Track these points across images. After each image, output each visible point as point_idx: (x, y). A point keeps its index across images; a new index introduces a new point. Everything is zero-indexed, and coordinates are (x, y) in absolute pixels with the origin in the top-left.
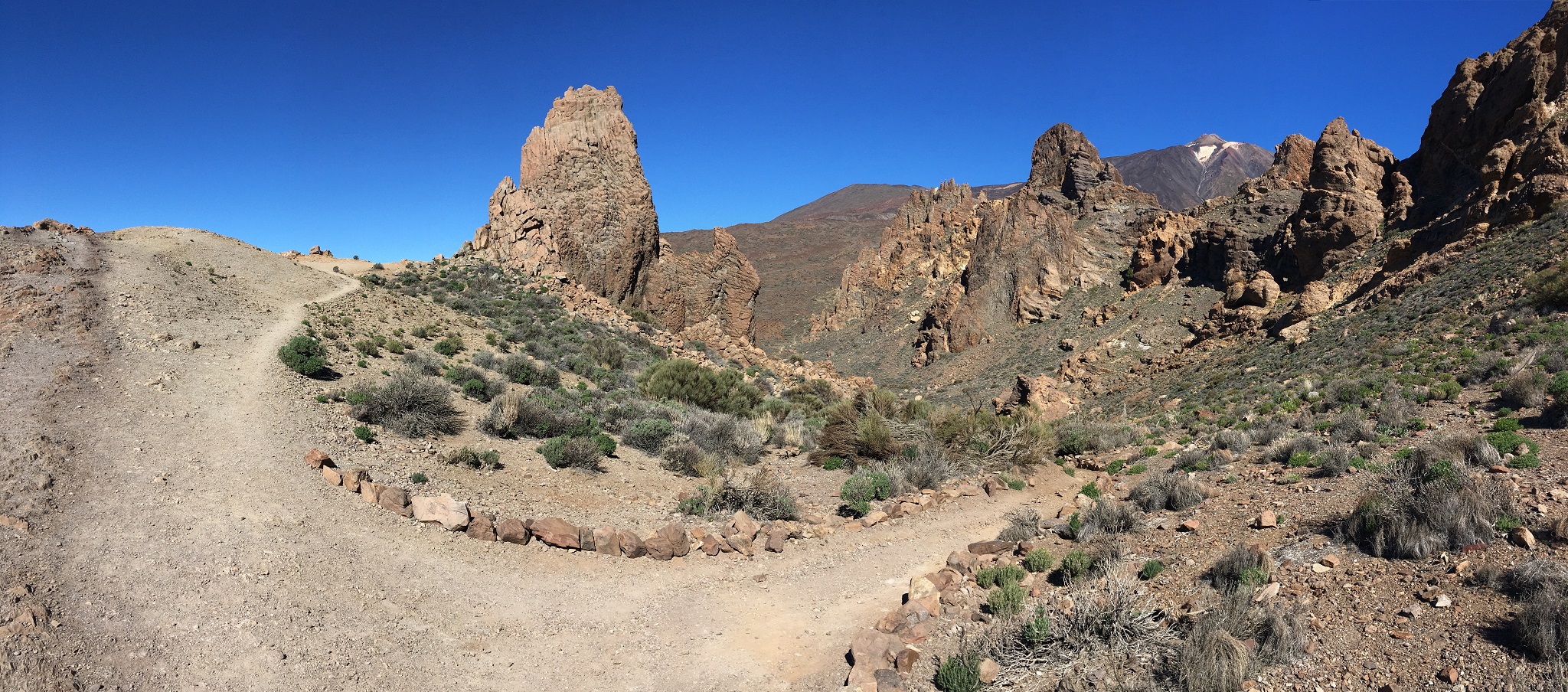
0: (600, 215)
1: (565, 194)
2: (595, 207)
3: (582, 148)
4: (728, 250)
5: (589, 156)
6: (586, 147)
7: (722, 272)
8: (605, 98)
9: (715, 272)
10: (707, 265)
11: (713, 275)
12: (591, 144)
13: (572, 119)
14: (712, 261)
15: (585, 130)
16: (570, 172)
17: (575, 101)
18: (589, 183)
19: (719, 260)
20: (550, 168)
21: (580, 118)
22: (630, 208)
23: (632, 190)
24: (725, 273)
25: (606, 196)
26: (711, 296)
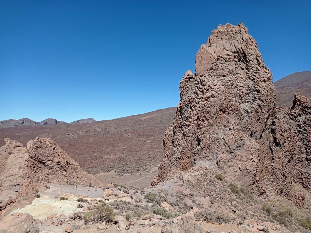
0: (244, 88)
1: (222, 78)
2: (241, 84)
3: (229, 54)
4: (305, 105)
5: (233, 58)
6: (231, 53)
7: (302, 118)
8: (239, 29)
9: (297, 118)
10: (293, 114)
11: (297, 119)
12: (233, 52)
13: (222, 40)
14: (295, 112)
15: (230, 45)
16: (224, 66)
17: (223, 30)
18: (234, 72)
19: (300, 111)
20: (213, 65)
21: (226, 39)
22: (262, 84)
23: (261, 74)
24: (304, 118)
25: (245, 78)
26: (296, 131)
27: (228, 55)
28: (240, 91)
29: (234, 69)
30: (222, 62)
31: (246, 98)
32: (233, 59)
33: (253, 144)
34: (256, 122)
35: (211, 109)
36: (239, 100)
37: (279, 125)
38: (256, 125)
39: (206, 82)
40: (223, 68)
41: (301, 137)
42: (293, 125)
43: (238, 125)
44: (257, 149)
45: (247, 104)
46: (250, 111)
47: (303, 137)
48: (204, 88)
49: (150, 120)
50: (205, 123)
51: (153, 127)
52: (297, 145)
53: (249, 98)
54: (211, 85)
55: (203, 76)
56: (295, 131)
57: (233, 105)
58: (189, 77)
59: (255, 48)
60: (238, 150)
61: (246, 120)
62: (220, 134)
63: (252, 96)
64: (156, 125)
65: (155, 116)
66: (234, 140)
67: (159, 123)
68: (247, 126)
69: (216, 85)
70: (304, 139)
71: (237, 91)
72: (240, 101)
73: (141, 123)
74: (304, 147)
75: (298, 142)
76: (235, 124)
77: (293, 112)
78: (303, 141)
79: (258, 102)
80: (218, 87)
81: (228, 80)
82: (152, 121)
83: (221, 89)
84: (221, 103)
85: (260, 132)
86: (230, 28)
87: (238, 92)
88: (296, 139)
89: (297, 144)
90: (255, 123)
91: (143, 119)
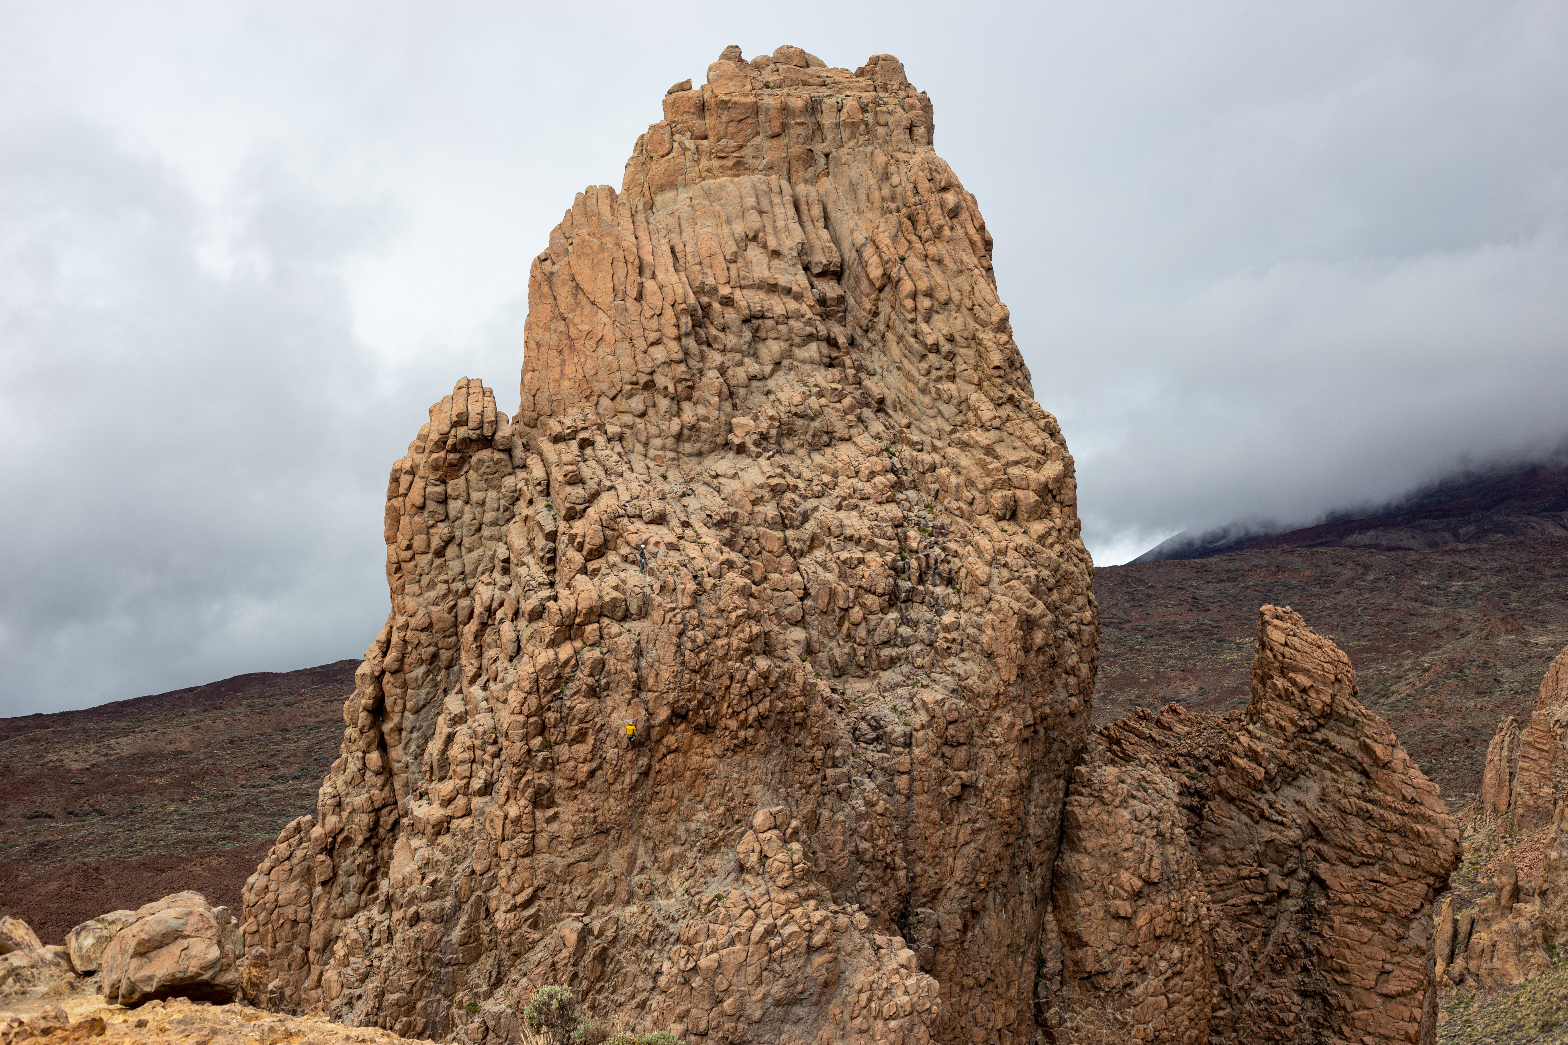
0: (873, 557)
1: (724, 464)
2: (853, 522)
3: (783, 280)
4: (1325, 704)
5: (809, 315)
6: (799, 280)
7: (1300, 796)
8: (867, 97)
9: (1271, 796)
10: (1243, 762)
11: (1265, 807)
12: (817, 270)
13: (740, 166)
14: (1259, 747)
15: (792, 212)
16: (739, 375)
17: (751, 99)
18: (816, 424)
19: (1292, 746)
20: (659, 354)
21: (770, 168)
22: (996, 534)
23: (997, 457)
24: (1311, 798)
25: (892, 477)
26: (1257, 898)
27: (773, 288)
28: (843, 576)
29: (814, 403)
30: (731, 340)
31: (881, 634)
32: (809, 322)
33: (895, 979)
34: (935, 814)
35: (609, 702)
36: (833, 644)
37: (1104, 841)
38: (935, 839)
39: (592, 486)
40: (733, 382)
41: (1291, 937)
42: (1242, 849)
43: (804, 837)
44: (925, 1016)
45: (887, 677)
46: (899, 730)
47: (1302, 943)
48: (572, 538)
49: (140, 781)
50: (555, 817)
51: (178, 842)
52: (1259, 1002)
53: (905, 631)
54: (625, 521)
55: (573, 435)
56: (1248, 890)
57: (773, 679)
58: (462, 432)
59: (965, 258)
60: (788, 1027)
61: (861, 802)
62: (663, 902)
63: (929, 616)
64: (199, 831)
65: (197, 735)
66: (763, 949)
67: (236, 810)
68: (867, 845)
69: (660, 519)
70: (1308, 953)
71: (820, 570)
72: (837, 652)
73: (53, 802)
74: (1309, 1019)
75: (1268, 973)
76: (775, 827)
77: (1240, 749)
78: (1305, 969)
79: (960, 668)
80: (674, 540)
81: (761, 487)
82: (161, 790)
83: (693, 550)
84: (683, 663)
85: (963, 891)
86: (806, 84)
87: (831, 577)
88: (1253, 954)
89: (1261, 991)
90: (934, 824)
91: (75, 766)
